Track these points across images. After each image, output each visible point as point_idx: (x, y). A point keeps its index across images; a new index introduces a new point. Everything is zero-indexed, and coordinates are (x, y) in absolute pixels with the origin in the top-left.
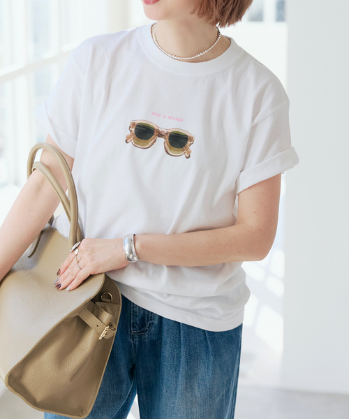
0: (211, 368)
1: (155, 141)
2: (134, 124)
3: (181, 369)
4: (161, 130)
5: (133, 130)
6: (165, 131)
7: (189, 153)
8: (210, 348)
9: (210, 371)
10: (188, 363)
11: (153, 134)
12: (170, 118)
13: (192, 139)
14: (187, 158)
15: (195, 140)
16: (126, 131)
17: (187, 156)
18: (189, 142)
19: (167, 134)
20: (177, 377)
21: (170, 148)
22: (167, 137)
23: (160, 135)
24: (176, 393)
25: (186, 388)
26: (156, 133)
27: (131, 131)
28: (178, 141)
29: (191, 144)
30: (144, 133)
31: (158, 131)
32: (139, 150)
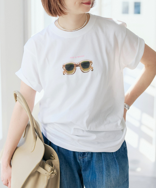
0: (118, 170)
1: (76, 69)
2: (64, 66)
3: (104, 172)
4: (76, 64)
5: (65, 68)
6: (79, 63)
7: (92, 68)
8: (117, 162)
9: (118, 172)
10: (107, 169)
11: (74, 66)
12: (78, 57)
13: (91, 62)
14: (92, 71)
15: (93, 62)
16: (62, 70)
17: (92, 70)
18: (90, 64)
19: (80, 64)
20: (103, 176)
21: (84, 70)
22: (80, 65)
23: (77, 66)
24: (103, 184)
25: (108, 181)
26: (75, 66)
27: (64, 69)
28: (86, 65)
29: (92, 64)
30: (70, 68)
31: (75, 65)
32: (70, 76)
